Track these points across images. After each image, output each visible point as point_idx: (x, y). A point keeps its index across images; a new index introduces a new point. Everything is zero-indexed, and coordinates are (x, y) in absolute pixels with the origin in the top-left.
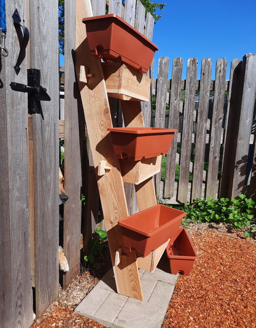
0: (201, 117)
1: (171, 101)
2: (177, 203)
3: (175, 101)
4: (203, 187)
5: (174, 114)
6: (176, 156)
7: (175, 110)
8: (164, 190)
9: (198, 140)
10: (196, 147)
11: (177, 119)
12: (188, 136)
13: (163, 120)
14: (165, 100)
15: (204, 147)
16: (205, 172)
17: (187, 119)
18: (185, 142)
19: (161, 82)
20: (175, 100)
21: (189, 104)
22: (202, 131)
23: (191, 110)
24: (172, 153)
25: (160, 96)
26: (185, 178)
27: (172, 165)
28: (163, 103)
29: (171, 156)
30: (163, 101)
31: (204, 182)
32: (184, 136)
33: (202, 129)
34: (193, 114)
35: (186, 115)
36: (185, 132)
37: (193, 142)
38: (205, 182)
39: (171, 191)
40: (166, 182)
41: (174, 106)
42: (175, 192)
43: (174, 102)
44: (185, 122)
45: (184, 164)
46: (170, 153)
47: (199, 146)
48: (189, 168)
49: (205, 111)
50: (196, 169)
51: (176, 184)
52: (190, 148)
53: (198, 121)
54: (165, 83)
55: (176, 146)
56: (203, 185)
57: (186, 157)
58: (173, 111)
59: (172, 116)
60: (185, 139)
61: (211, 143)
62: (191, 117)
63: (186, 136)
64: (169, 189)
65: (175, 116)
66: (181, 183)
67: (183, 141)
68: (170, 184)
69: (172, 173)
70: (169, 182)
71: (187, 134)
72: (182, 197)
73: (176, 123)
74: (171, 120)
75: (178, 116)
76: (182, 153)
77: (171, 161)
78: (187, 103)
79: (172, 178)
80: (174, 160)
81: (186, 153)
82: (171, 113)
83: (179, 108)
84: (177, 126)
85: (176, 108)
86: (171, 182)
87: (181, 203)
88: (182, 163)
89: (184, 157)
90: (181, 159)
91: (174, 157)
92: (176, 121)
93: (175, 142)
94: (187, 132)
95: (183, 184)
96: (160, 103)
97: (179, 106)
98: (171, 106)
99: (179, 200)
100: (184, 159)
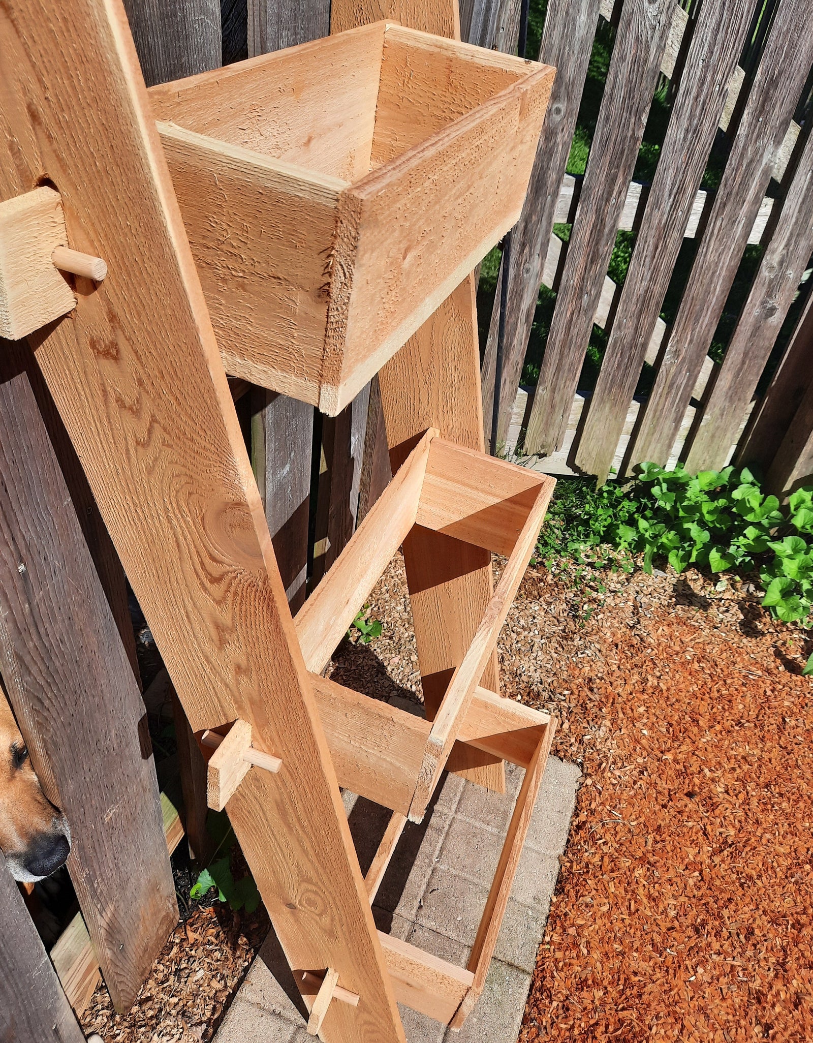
0: (762, 110)
2: (569, 472)
3: (651, 11)
4: (687, 422)
5: (629, 81)
6: (598, 295)
7: (639, 62)
8: (525, 424)
9: (716, 225)
10: (699, 259)
11: (639, 114)
12: (674, 207)
13: (569, 113)
15: (736, 262)
16: (708, 364)
17: (691, 118)
18: (653, 232)
21: (716, 31)
22: (744, 185)
23: (722, 67)
24: (583, 279)
26: (621, 386)
27: (574, 331)
28: (582, 18)
29: (580, 292)
30: (585, 4)
31: (693, 402)
32: (657, 205)
33: (749, 174)
34: (723, 94)
35: (687, 92)
36: (662, 183)
37: (690, 233)
38: (700, 406)
39: (553, 432)
40: (538, 398)
41: (637, 39)
42: (570, 434)
43: (642, 13)
44: (675, 132)
45: (628, 332)
46: (575, 281)
47: (711, 257)
48: (645, 346)
49: (791, 78)
50: (677, 353)
51: (578, 401)
52: (669, 261)
53: (742, 131)
55: (608, 249)
56: (691, 411)
57: (644, 302)
58: (625, 69)
59: (620, 94)
60: (656, 217)
61: (772, 245)
62: (712, 107)
63: (666, 205)
64: (548, 425)
65: (630, 93)
66: (599, 405)
67: (647, 226)
68: (553, 407)
69: (572, 364)
70: (552, 399)
71: (670, 195)
72: (594, 455)
73: (630, 133)
74: (607, 119)
75: (647, 93)
76: (630, 281)
77: (572, 314)
78: (712, 22)
79: (565, 382)
80: (590, 313)
81: (645, 283)
82: (616, 77)
83: (661, 48)
84: (632, 151)
85: (648, 47)
86: (557, 398)
87: (585, 473)
88: (619, 327)
89: (634, 299)
90: (620, 308)
91: (593, 298)
92: (631, 126)
93: (607, 230)
94: (673, 185)
95: (607, 409)
96: (567, 13)
97: (664, 36)
98: (624, 36)
99: (577, 462)
100: (632, 307)
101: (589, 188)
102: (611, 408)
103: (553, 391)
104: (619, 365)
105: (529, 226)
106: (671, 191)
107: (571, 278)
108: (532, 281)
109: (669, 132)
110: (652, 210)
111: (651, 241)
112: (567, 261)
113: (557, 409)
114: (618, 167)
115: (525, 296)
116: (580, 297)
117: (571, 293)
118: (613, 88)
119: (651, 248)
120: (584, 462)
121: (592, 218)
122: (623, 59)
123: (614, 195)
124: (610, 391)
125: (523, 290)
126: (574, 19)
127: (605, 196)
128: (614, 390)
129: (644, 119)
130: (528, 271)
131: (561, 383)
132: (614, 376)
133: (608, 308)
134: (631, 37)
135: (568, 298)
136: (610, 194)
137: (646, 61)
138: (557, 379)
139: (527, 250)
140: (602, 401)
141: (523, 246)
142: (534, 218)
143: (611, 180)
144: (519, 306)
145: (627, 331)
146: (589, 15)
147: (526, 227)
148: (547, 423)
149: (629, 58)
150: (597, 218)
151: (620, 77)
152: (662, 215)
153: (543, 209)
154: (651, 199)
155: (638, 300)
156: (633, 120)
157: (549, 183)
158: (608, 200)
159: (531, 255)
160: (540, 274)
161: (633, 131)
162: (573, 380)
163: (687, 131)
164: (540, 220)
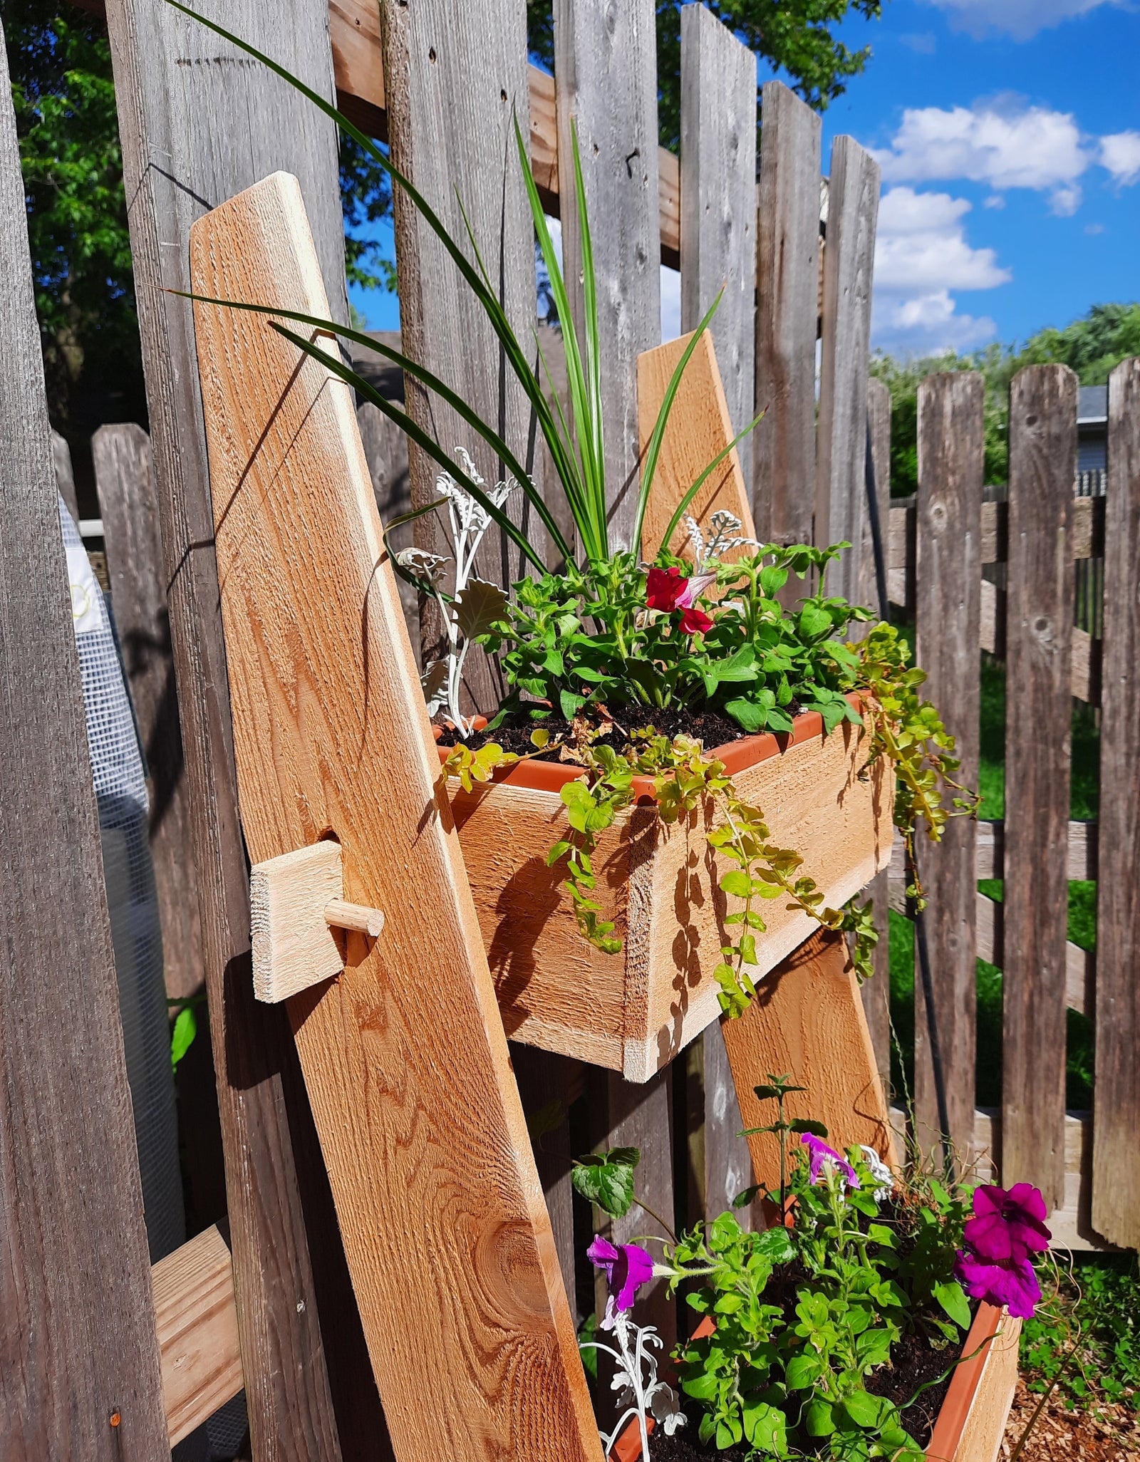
1: (1012, 637)
2: (1085, 1246)
3: (1043, 637)
5: (1035, 711)
6: (1062, 967)
7: (1043, 690)
11: (1057, 743)
13: (967, 752)
14: (973, 628)
17: (1128, 739)
18: (1118, 879)
19: (940, 525)
20: (1041, 625)
21: (1130, 647)
24: (1035, 947)
25: (936, 608)
26: (1135, 1095)
27: (1040, 1021)
28: (961, 654)
29: (1035, 965)
30: (960, 641)
32: (1114, 844)
35: (1115, 713)
36: (1114, 820)
39: (1046, 1178)
40: (1008, 1123)
41: (1034, 666)
42: (1073, 1180)
43: (1033, 641)
44: (1112, 757)
45: (1122, 1016)
46: (1023, 950)
51: (1072, 1127)
54: (966, 529)
55: (1059, 907)
58: (1026, 699)
59: (1028, 725)
60: (1115, 862)
63: (1127, 842)
64: (1033, 1165)
65: (1040, 723)
66: (1108, 1128)
67: (1107, 872)
68: (1035, 1136)
69: (1048, 1068)
70: (1031, 1124)
71: (1129, 831)
72: (1120, 1212)
73: (1052, 766)
74: (1018, 753)
75: (1061, 721)
76: (1105, 945)
77: (1031, 996)
78: (1123, 638)
79: (1045, 1096)
80: (1057, 993)
81: (1127, 947)
82: (1017, 708)
83: (1067, 672)
84: (1060, 785)
85: (1049, 673)
86: (1039, 1122)
87: (1114, 1246)
88: (1107, 1009)
89: (1118, 969)
90: (1099, 984)
91: (1055, 972)
92: (1052, 758)
93: (1052, 882)
94: (1129, 818)
95: (1122, 1136)
96: (941, 652)
97: (1065, 659)
98: (1016, 666)
99: (1096, 1226)
100: (1119, 982)
101: (1014, 833)
102: (1127, 1133)
103: (1030, 1110)
104: (1122, 1065)
105: (945, 886)
106: (1128, 826)
107: (1018, 946)
108: (963, 956)
109: (1104, 758)
110: (1109, 851)
111: (1120, 891)
112: (1008, 927)
113: (1042, 1140)
114: (1047, 805)
115: (957, 976)
116: (1037, 973)
117: (1022, 967)
118: (1017, 719)
119: (1123, 899)
120: (1107, 1226)
121: (1027, 869)
122: (1021, 688)
123: (1051, 837)
124: (1119, 1107)
125: (952, 968)
126: (951, 658)
127: (1039, 840)
128: (1124, 1105)
129: (1067, 748)
130: (954, 943)
131: (1039, 1098)
132: (1119, 1084)
133: (1082, 985)
134: (1025, 666)
135: (1020, 976)
136: (1044, 837)
137: (1050, 687)
138: (1032, 1092)
139: (947, 917)
140: (1110, 1123)
141: (940, 911)
142: (949, 876)
143: (1042, 822)
144: (951, 992)
145: (1120, 1015)
146: (969, 650)
147: (939, 889)
148: (1031, 1163)
149: (1029, 687)
150: (1035, 868)
151: (1023, 708)
152: (1125, 856)
153: (958, 864)
154: (1103, 839)
155: (1123, 970)
156: (1052, 751)
157: (960, 833)
158: (1044, 845)
159: (954, 922)
160: (972, 946)
161: (1056, 763)
162: (1057, 1093)
163: (1128, 755)
164: (956, 878)
